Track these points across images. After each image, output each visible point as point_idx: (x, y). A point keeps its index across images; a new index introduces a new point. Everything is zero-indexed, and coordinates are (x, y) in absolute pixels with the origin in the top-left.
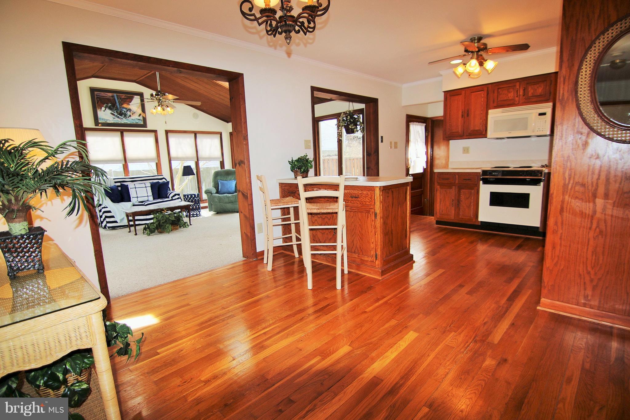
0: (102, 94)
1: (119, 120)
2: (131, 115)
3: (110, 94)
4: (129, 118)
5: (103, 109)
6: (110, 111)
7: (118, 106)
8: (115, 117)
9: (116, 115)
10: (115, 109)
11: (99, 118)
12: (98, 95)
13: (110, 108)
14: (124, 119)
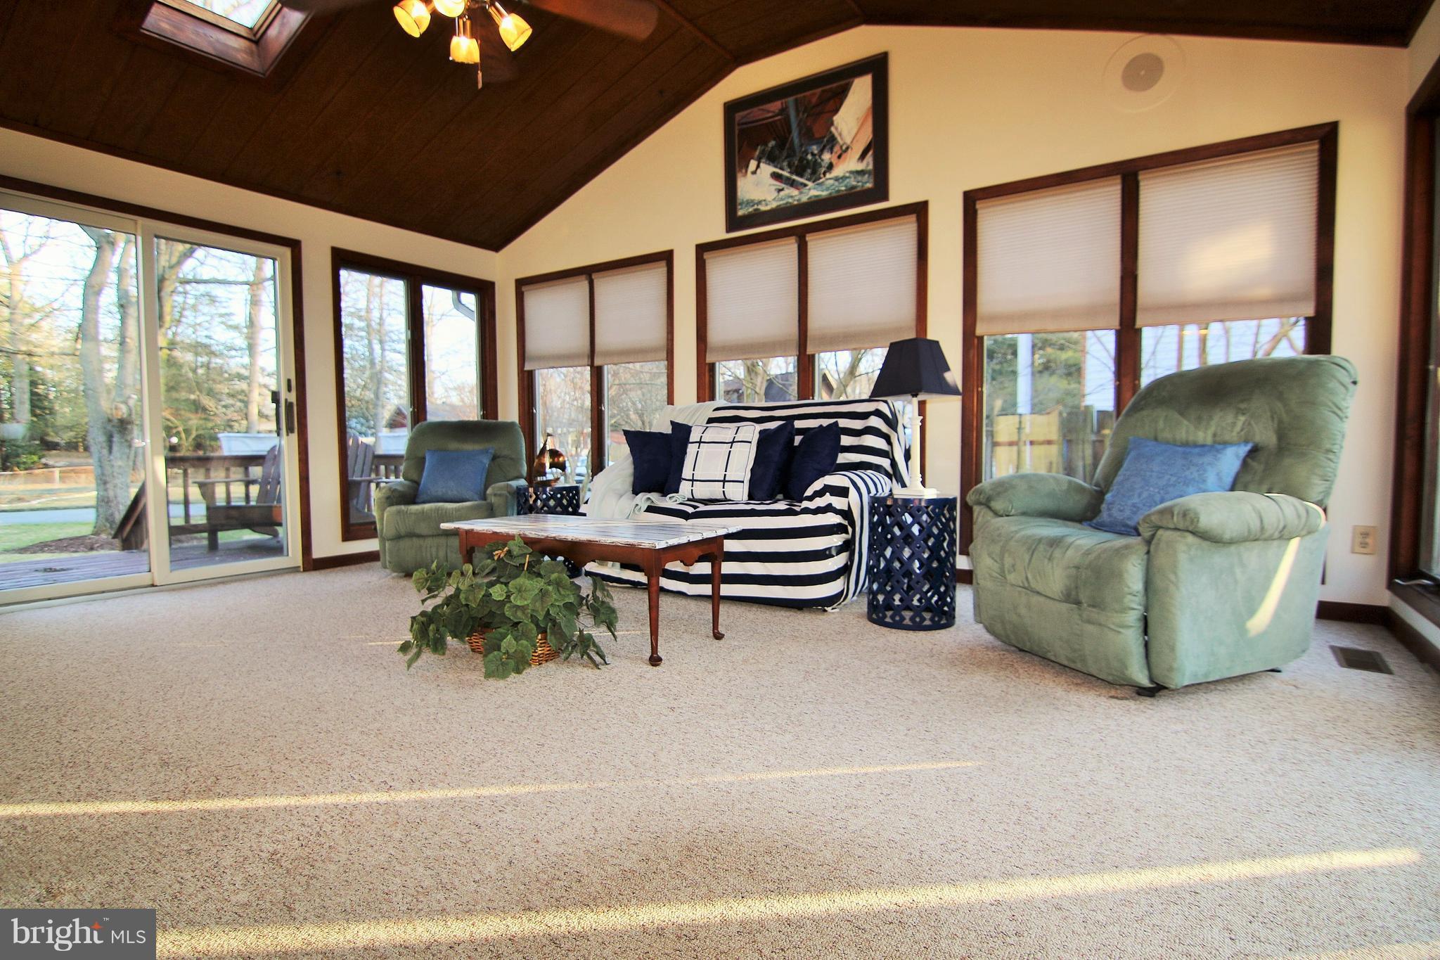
0: (756, 113)
1: (795, 192)
2: (834, 161)
3: (776, 106)
4: (828, 176)
5: (753, 164)
6: (771, 169)
7: (796, 141)
8: (782, 186)
9: (788, 179)
10: (785, 153)
11: (739, 201)
12: (744, 121)
13: (772, 159)
14: (810, 184)
